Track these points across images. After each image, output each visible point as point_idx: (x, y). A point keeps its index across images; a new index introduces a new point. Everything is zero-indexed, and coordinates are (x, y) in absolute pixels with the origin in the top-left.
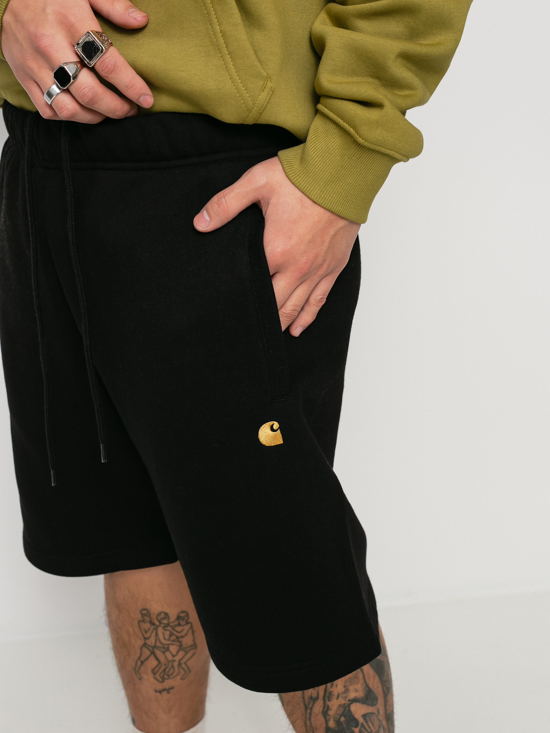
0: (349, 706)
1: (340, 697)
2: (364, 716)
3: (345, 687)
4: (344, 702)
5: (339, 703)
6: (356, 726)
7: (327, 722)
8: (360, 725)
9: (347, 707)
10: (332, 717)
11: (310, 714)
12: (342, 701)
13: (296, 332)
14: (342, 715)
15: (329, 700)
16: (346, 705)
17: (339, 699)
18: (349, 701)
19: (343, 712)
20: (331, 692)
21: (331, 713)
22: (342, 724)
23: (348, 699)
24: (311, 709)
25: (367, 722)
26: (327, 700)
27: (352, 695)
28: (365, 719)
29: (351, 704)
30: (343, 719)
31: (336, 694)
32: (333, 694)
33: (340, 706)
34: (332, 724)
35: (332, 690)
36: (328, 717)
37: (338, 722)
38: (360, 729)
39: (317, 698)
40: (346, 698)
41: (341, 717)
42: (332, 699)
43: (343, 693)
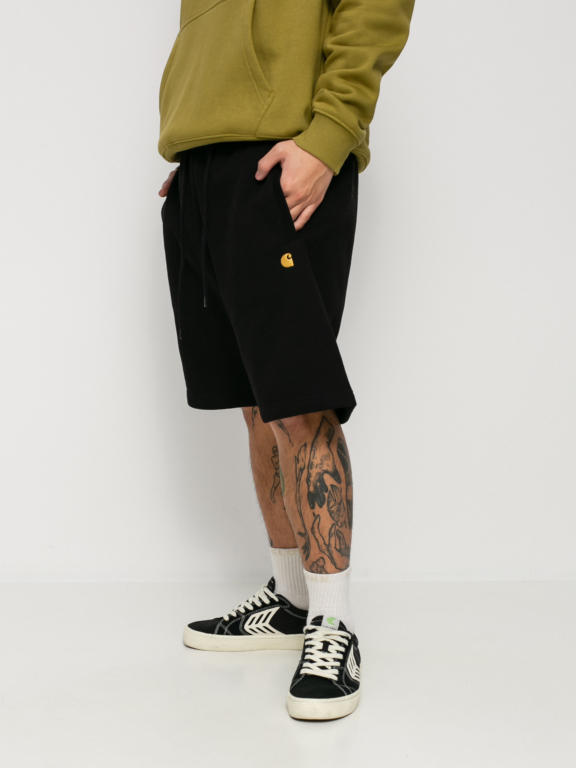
0: (323, 474)
1: (318, 467)
2: (332, 486)
3: (321, 460)
4: (320, 471)
5: (317, 471)
6: (326, 492)
7: (309, 487)
8: (329, 491)
9: (321, 475)
10: (312, 482)
11: (299, 485)
12: (319, 471)
13: (298, 224)
14: (318, 481)
15: (311, 469)
16: (321, 474)
17: (317, 468)
18: (323, 471)
19: (319, 479)
20: (312, 462)
21: (312, 479)
22: (317, 488)
23: (322, 469)
24: (300, 479)
25: (333, 491)
26: (310, 469)
27: (325, 468)
28: (332, 488)
29: (324, 473)
30: (318, 484)
31: (315, 464)
32: (313, 464)
33: (317, 473)
34: (312, 489)
35: (313, 461)
36: (309, 483)
37: (315, 487)
38: (329, 495)
39: (304, 468)
40: (321, 468)
41: (317, 482)
42: (313, 468)
43: (320, 464)
